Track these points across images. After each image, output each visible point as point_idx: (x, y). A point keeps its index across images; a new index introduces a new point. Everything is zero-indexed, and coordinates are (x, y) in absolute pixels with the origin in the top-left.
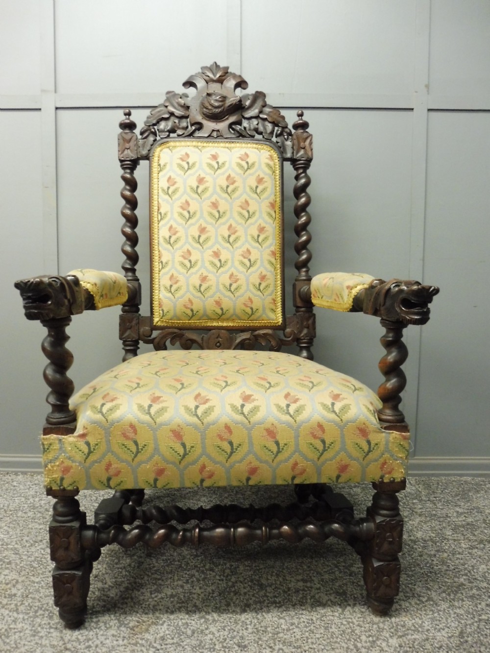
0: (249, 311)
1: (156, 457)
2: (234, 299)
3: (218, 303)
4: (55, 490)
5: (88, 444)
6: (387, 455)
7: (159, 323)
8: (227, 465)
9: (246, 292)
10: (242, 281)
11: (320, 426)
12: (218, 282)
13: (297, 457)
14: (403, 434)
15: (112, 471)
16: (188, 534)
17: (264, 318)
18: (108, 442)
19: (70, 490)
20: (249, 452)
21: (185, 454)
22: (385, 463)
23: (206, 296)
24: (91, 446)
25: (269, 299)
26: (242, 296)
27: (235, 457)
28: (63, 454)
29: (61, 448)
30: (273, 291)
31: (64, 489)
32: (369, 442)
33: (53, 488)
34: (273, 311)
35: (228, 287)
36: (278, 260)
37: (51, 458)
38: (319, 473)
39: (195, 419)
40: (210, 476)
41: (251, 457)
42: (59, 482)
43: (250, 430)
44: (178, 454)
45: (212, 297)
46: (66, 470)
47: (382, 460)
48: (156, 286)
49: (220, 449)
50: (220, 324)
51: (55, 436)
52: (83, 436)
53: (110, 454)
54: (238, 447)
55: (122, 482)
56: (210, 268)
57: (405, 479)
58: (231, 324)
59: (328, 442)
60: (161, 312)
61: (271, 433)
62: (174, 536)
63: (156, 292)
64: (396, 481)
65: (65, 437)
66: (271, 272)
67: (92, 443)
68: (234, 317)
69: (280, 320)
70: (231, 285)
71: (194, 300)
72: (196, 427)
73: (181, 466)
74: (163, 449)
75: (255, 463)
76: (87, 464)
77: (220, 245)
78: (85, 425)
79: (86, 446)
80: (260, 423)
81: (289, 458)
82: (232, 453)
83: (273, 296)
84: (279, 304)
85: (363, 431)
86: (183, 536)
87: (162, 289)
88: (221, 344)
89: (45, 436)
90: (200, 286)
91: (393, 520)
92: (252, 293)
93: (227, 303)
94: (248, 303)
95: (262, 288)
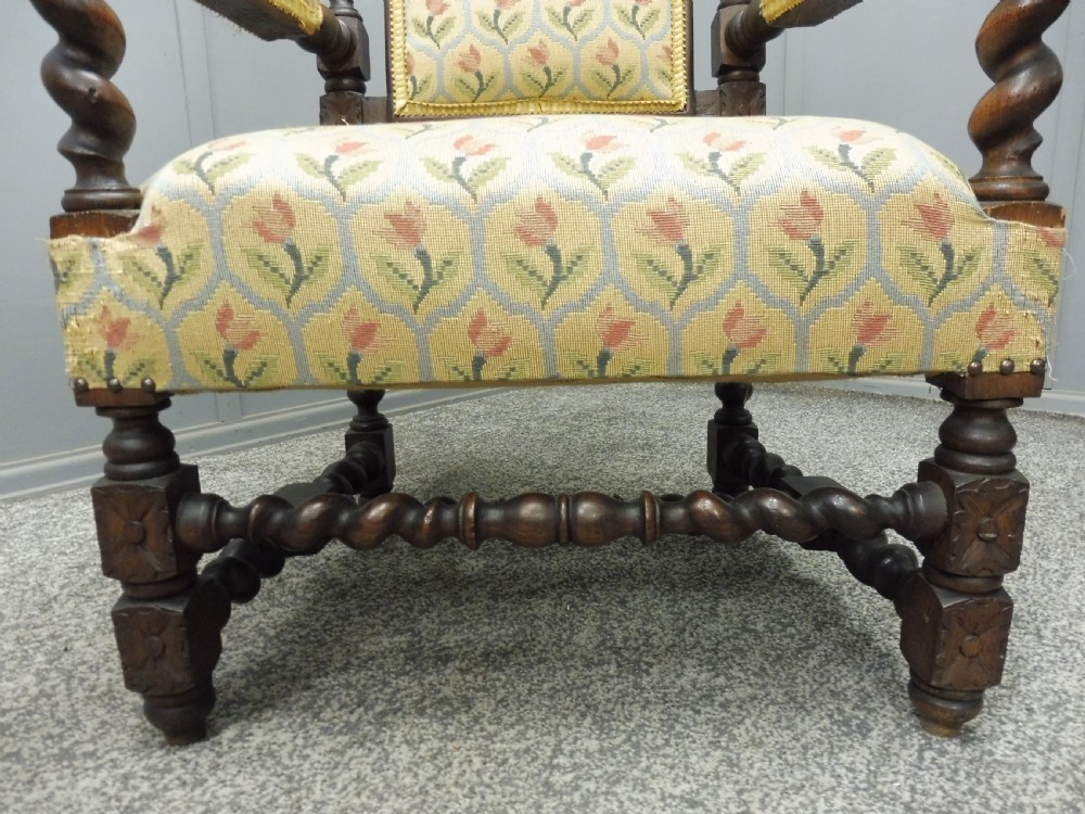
0: (611, 76)
1: (351, 293)
2: (575, 44)
3: (538, 55)
4: (95, 390)
5: (165, 255)
6: (996, 290)
7: (406, 110)
8: (545, 315)
10: (594, 2)
11: (808, 201)
13: (739, 291)
14: (1048, 229)
15: (235, 334)
16: (448, 515)
17: (646, 95)
18: (219, 247)
19: (134, 390)
20: (605, 278)
21: (428, 284)
22: (990, 314)
23: (510, 39)
24: (175, 260)
25: (656, 49)
27: (566, 293)
28: (105, 288)
29: (97, 271)
30: (665, 30)
31: (118, 389)
32: (947, 251)
33: (92, 386)
34: (667, 77)
37: (75, 300)
38: (802, 342)
39: (454, 188)
40: (500, 349)
41: (608, 294)
42: (101, 365)
43: (606, 215)
44: (410, 282)
46: (117, 332)
47: (980, 307)
48: (397, 26)
49: (525, 268)
50: (545, 109)
51: (79, 238)
52: (152, 233)
53: (225, 284)
54: (574, 263)
55: (264, 364)
57: (1044, 363)
58: (568, 109)
59: (829, 249)
60: (410, 83)
61: (667, 223)
62: (411, 517)
63: (397, 40)
64: (1017, 369)
65: (108, 241)
67: (176, 253)
68: (576, 92)
69: (682, 99)
71: (482, 50)
72: (456, 208)
73: (420, 319)
74: (367, 268)
75: (623, 311)
76: (167, 313)
78: (156, 204)
79: (160, 260)
80: (635, 196)
81: (719, 295)
82: (556, 281)
84: (680, 62)
85: (933, 217)
86: (437, 519)
87: (411, 29)
89: (56, 242)
90: (497, 14)
91: (1000, 482)
92: (616, 30)
93: (558, 56)
94: (609, 55)
95: (639, 18)
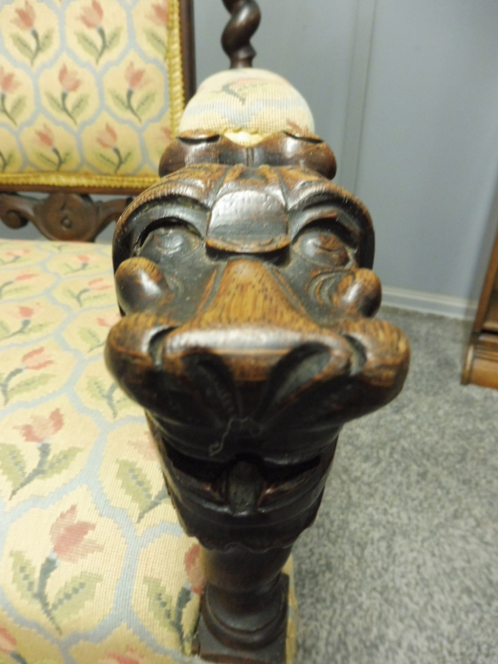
2: (75, 128)
3: (45, 138)
9: (99, 112)
10: (89, 87)
12: (37, 90)
25: (155, 130)
26: (91, 122)
35: (60, 100)
36: (176, 31)
45: (29, 123)
56: (15, 51)
66: (155, 61)
68: (85, 168)
70: (64, 96)
88: (71, 222)
92: (113, 115)
93: (63, 139)
94: (108, 139)
95: (135, 103)
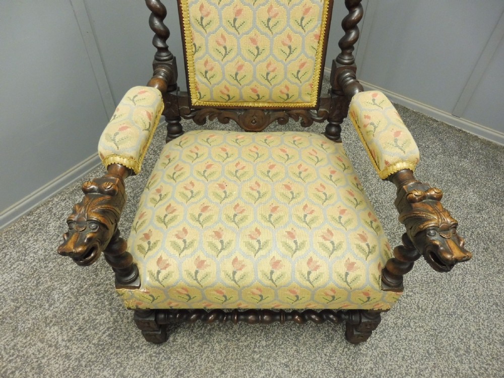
0: (285, 97)
1: (204, 301)
3: (254, 90)
5: (152, 296)
7: (197, 103)
8: (258, 304)
9: (283, 80)
10: (280, 70)
12: (255, 71)
13: (311, 302)
14: (398, 293)
15: (172, 305)
16: (230, 317)
17: (299, 101)
18: (167, 295)
20: (275, 300)
21: (226, 300)
23: (242, 84)
26: (279, 84)
27: (264, 302)
29: (132, 295)
30: (311, 77)
32: (369, 298)
34: (309, 94)
35: (265, 76)
36: (322, 43)
37: (125, 299)
39: (233, 283)
42: (135, 307)
43: (276, 290)
44: (221, 300)
45: (248, 85)
46: (139, 304)
47: (375, 304)
48: (191, 68)
49: (253, 298)
50: (256, 105)
52: (147, 292)
53: (169, 299)
54: (267, 298)
55: (181, 307)
56: (247, 56)
57: (390, 308)
58: (266, 105)
59: (337, 297)
60: (198, 94)
61: (293, 291)
64: (382, 309)
65: (134, 290)
67: (155, 296)
68: (270, 101)
69: (314, 104)
70: (268, 74)
71: (230, 88)
72: (234, 288)
73: (224, 304)
74: (209, 298)
75: (279, 304)
76: (154, 303)
77: (258, 30)
78: (147, 288)
79: (150, 297)
80: (284, 286)
81: (305, 302)
82: (262, 300)
83: (311, 82)
84: (316, 87)
86: (227, 318)
88: (256, 122)
89: (118, 289)
90: (237, 74)
91: (373, 321)
92: (290, 81)
93: (263, 90)
94: (285, 90)
95: (300, 75)
